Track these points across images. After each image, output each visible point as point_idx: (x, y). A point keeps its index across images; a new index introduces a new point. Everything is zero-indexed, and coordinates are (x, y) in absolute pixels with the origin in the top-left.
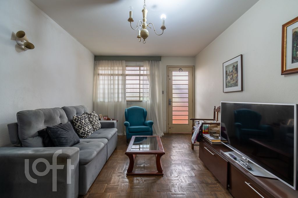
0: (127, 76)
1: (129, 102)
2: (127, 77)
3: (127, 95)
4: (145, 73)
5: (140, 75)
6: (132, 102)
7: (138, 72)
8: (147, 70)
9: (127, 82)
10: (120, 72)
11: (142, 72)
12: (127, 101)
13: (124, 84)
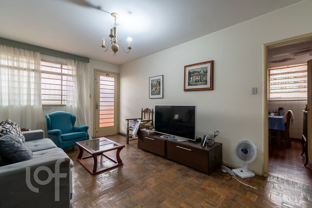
0: (42, 73)
1: (46, 107)
2: (43, 75)
3: (43, 97)
4: (70, 73)
5: (62, 74)
6: (51, 107)
7: (59, 71)
8: (72, 70)
9: (43, 81)
10: (32, 67)
11: (64, 72)
12: (43, 106)
13: (38, 84)
